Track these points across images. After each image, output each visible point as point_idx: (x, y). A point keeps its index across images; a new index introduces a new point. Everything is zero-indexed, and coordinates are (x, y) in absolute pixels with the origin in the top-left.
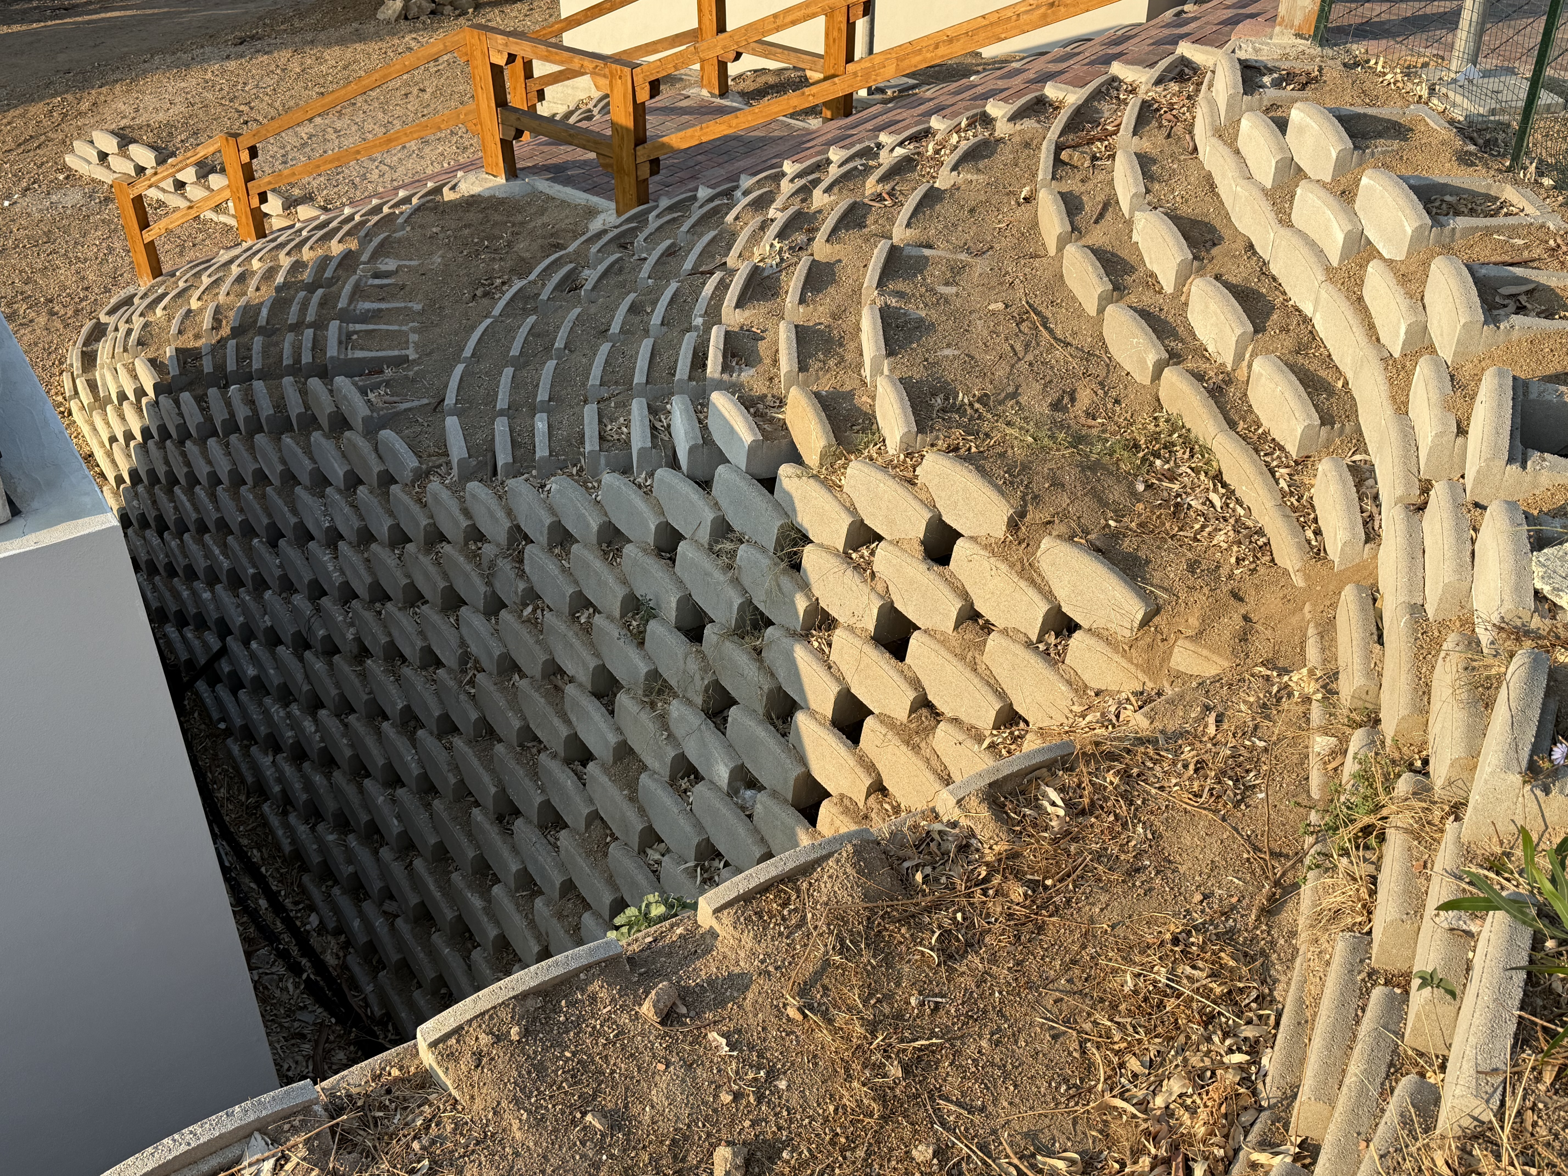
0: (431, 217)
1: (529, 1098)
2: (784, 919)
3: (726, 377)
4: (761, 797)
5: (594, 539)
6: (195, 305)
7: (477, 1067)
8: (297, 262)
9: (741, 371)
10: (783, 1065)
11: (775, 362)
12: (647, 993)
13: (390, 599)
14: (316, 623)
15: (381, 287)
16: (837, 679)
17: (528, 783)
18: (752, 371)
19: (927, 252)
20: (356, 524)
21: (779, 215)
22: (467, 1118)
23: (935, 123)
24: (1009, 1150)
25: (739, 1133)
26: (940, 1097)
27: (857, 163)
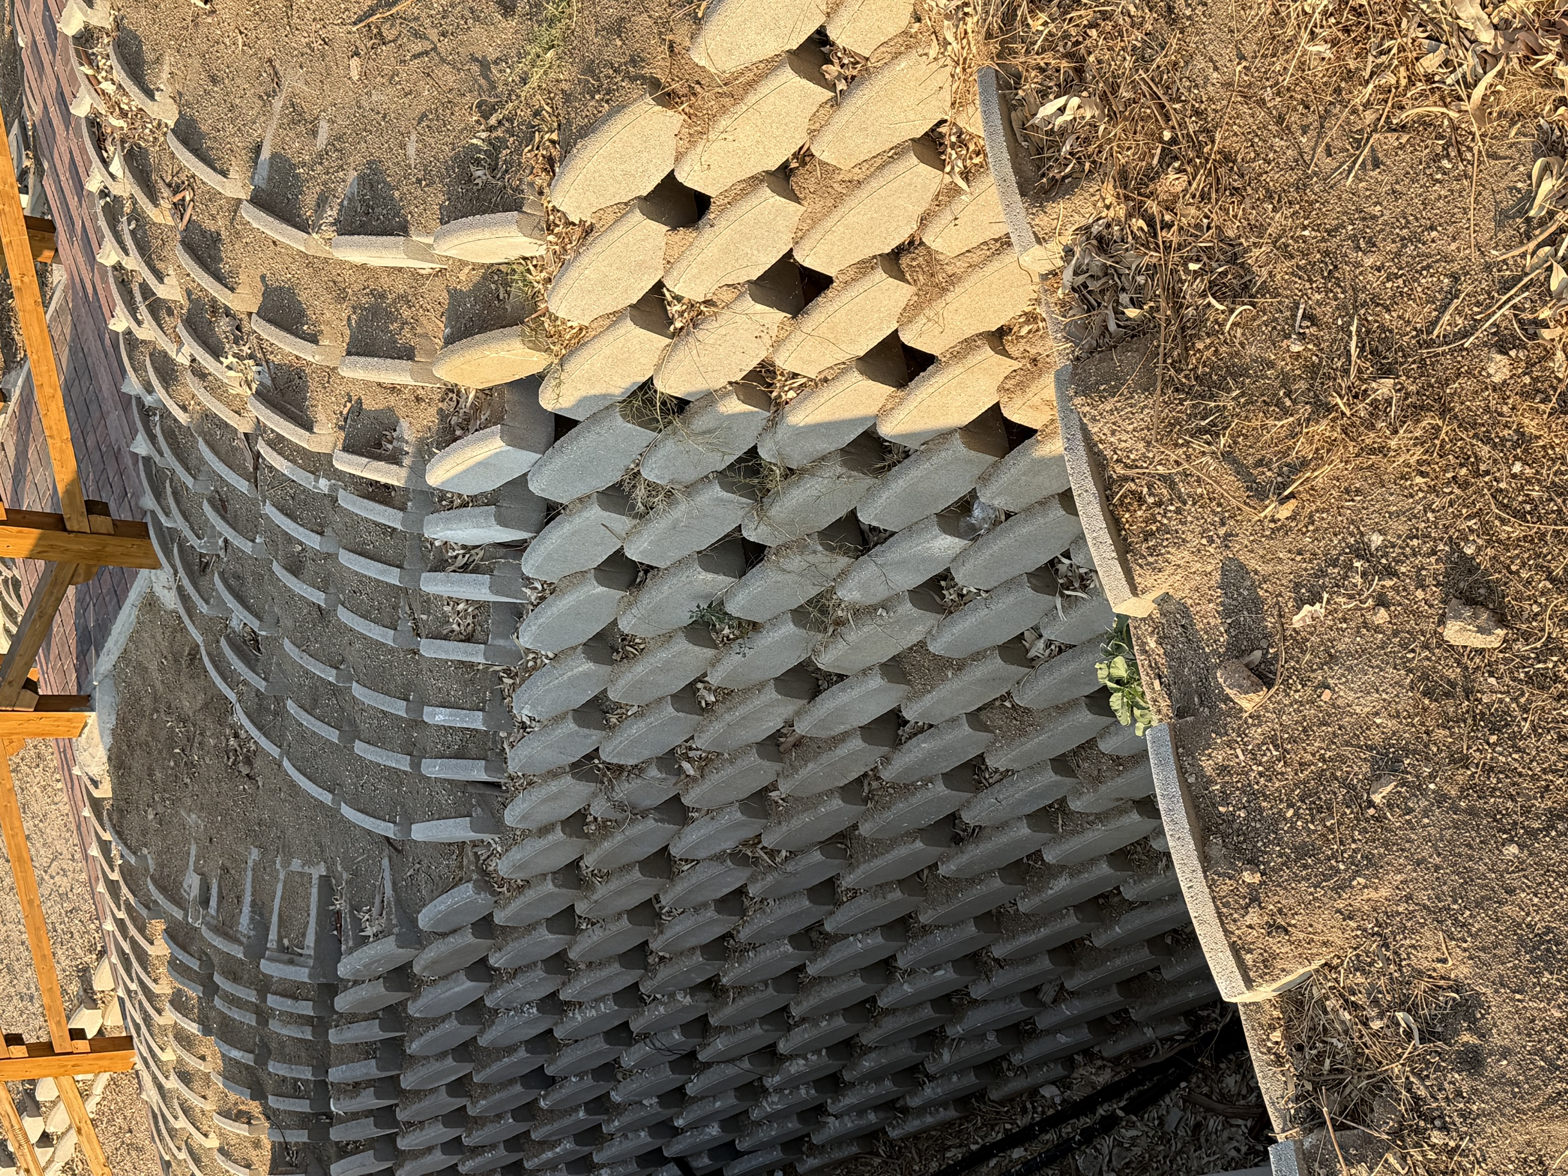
0: (133, 819)
1: (1338, 871)
2: (1159, 504)
3: (407, 461)
4: (984, 497)
5: (605, 669)
6: (213, 1142)
7: (1287, 932)
8: (172, 1002)
9: (401, 439)
10: (1352, 534)
11: (393, 389)
12: (1228, 699)
13: (646, 943)
14: (663, 1041)
15: (221, 897)
16: (844, 372)
17: (918, 798)
18: (404, 424)
19: (265, 154)
20: (539, 973)
21: (186, 349)
22: (1351, 954)
23: (81, 109)
24: (1516, 252)
25: (1431, 606)
26: (1429, 333)
27: (126, 228)
